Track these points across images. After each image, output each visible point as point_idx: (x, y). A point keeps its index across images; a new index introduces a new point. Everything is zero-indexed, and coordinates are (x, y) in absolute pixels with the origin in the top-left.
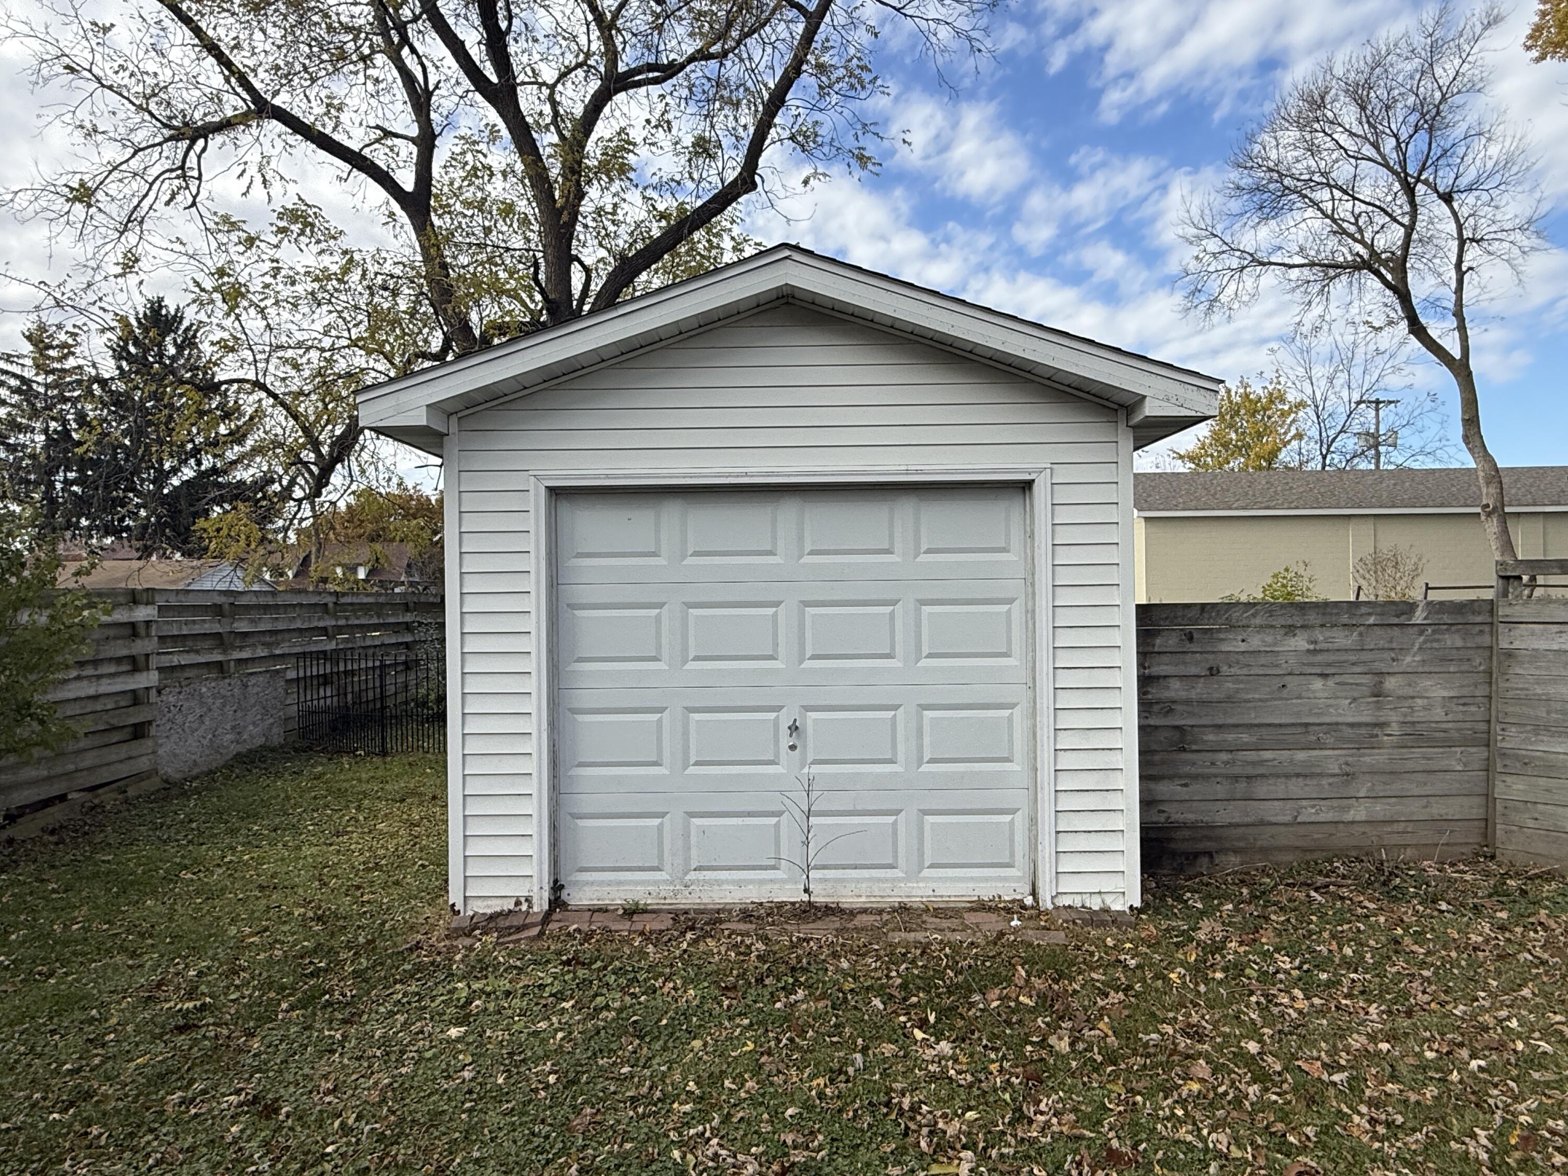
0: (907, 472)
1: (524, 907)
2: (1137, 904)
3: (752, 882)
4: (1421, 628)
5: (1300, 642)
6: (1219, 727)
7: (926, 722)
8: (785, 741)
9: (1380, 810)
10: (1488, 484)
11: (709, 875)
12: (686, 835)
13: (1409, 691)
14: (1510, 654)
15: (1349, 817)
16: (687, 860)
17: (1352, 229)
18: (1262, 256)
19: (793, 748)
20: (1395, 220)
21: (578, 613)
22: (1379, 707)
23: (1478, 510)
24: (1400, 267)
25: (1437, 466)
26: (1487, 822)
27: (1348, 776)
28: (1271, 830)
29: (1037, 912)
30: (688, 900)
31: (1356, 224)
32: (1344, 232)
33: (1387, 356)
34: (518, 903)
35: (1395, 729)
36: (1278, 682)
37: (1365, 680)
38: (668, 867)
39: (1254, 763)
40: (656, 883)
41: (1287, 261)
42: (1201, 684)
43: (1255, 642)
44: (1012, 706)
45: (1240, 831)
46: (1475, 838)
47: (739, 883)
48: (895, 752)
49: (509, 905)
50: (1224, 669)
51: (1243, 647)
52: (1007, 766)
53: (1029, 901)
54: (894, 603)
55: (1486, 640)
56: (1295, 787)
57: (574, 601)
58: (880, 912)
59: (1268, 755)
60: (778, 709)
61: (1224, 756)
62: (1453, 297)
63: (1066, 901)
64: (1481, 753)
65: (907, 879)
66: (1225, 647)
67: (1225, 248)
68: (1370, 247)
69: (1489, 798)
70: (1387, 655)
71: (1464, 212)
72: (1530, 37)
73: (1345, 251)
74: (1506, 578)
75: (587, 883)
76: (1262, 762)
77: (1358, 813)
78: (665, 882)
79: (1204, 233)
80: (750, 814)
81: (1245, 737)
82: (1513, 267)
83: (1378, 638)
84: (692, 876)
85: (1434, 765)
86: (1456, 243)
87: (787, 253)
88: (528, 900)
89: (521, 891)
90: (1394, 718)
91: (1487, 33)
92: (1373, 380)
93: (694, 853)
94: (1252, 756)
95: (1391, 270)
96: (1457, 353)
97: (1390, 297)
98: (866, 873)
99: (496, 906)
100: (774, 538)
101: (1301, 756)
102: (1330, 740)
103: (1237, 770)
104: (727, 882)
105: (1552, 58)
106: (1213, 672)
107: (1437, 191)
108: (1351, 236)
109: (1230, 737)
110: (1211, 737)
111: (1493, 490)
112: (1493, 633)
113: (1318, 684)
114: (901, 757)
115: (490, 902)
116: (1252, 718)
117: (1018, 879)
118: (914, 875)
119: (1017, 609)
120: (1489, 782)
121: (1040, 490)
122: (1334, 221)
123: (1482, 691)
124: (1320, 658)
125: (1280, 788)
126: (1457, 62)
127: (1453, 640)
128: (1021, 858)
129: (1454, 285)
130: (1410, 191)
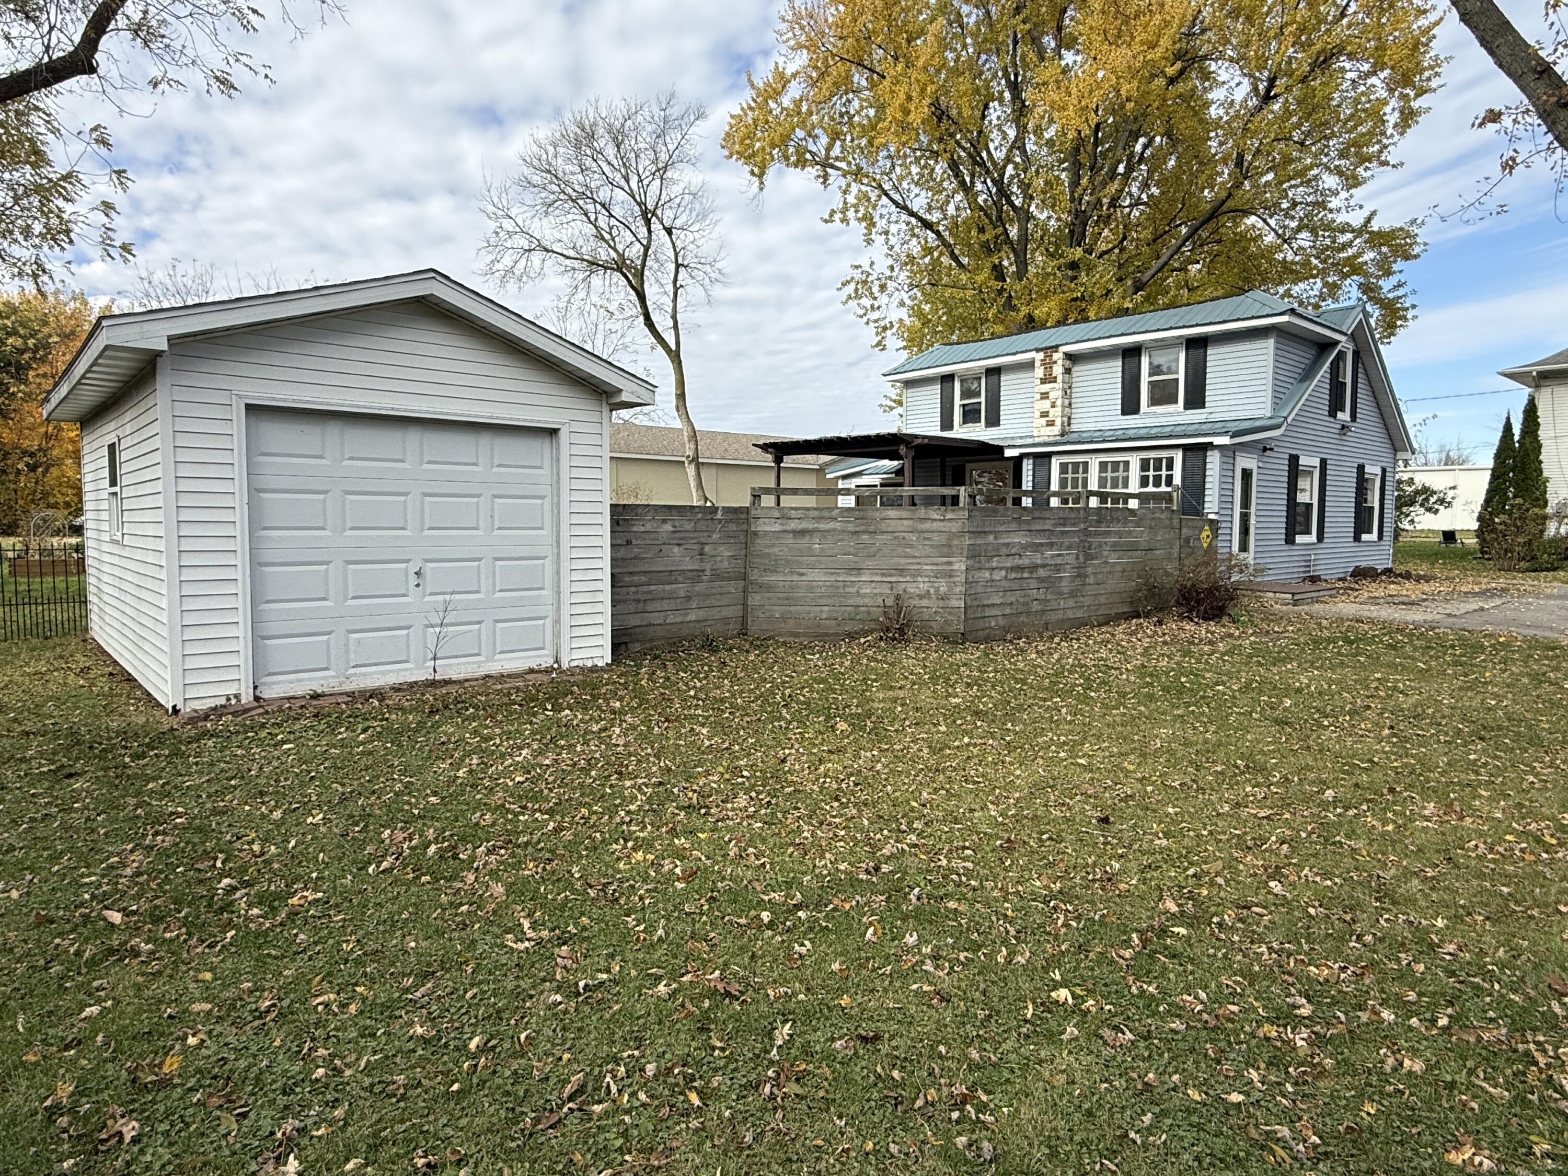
0: (491, 417)
1: (233, 702)
2: (609, 661)
3: (390, 671)
4: (720, 521)
5: (668, 527)
6: (631, 573)
7: (497, 568)
8: (413, 580)
9: (701, 614)
10: (689, 441)
11: (363, 670)
12: (346, 646)
13: (714, 553)
14: (755, 534)
15: (688, 619)
16: (348, 661)
17: (607, 237)
18: (545, 243)
19: (418, 585)
20: (638, 240)
21: (264, 495)
22: (702, 561)
23: (684, 459)
24: (640, 275)
25: (651, 424)
26: (744, 618)
27: (689, 598)
28: (653, 628)
29: (560, 671)
30: (349, 687)
31: (610, 234)
32: (603, 239)
33: (619, 335)
34: (229, 699)
35: (708, 572)
36: (658, 548)
37: (696, 547)
38: (333, 667)
39: (646, 593)
40: (325, 678)
41: (565, 252)
42: (622, 549)
43: (648, 527)
44: (544, 558)
45: (639, 630)
46: (739, 627)
47: (383, 673)
48: (479, 587)
49: (223, 701)
50: (634, 541)
51: (643, 529)
52: (541, 592)
53: (556, 666)
54: (479, 496)
55: (745, 527)
56: (665, 605)
57: (260, 486)
58: (477, 679)
59: (653, 588)
60: (407, 561)
61: (634, 589)
62: (671, 305)
63: (574, 664)
64: (742, 583)
65: (487, 661)
66: (634, 529)
67: (518, 229)
68: (622, 256)
69: (745, 605)
70: (706, 534)
71: (679, 244)
72: (724, 140)
73: (604, 254)
74: (755, 496)
75: (274, 683)
76: (650, 592)
77: (692, 617)
78: (333, 677)
79: (501, 213)
80: (390, 629)
81: (643, 579)
82: (705, 290)
83: (702, 526)
84: (352, 671)
85: (724, 590)
86: (673, 265)
87: (433, 275)
88: (237, 696)
89: (231, 690)
90: (708, 567)
91: (697, 123)
92: (610, 352)
93: (352, 656)
94: (645, 588)
95: (634, 275)
96: (673, 347)
97: (633, 296)
98: (463, 660)
99: (211, 703)
100: (404, 452)
101: (668, 587)
102: (680, 579)
103: (638, 597)
104: (375, 673)
105: (737, 159)
106: (629, 542)
107: (662, 223)
108: (606, 242)
109: (636, 578)
110: (627, 579)
111: (693, 446)
112: (749, 524)
113: (676, 549)
114: (483, 590)
115: (204, 701)
116: (646, 568)
117: (547, 656)
118: (490, 659)
119: (547, 503)
120: (745, 598)
121: (563, 435)
122: (596, 227)
123: (743, 552)
124: (677, 535)
125: (657, 606)
126: (679, 137)
127: (733, 527)
128: (548, 645)
129: (672, 295)
130: (648, 222)
